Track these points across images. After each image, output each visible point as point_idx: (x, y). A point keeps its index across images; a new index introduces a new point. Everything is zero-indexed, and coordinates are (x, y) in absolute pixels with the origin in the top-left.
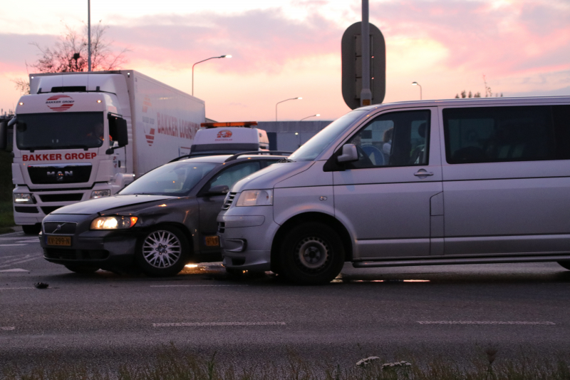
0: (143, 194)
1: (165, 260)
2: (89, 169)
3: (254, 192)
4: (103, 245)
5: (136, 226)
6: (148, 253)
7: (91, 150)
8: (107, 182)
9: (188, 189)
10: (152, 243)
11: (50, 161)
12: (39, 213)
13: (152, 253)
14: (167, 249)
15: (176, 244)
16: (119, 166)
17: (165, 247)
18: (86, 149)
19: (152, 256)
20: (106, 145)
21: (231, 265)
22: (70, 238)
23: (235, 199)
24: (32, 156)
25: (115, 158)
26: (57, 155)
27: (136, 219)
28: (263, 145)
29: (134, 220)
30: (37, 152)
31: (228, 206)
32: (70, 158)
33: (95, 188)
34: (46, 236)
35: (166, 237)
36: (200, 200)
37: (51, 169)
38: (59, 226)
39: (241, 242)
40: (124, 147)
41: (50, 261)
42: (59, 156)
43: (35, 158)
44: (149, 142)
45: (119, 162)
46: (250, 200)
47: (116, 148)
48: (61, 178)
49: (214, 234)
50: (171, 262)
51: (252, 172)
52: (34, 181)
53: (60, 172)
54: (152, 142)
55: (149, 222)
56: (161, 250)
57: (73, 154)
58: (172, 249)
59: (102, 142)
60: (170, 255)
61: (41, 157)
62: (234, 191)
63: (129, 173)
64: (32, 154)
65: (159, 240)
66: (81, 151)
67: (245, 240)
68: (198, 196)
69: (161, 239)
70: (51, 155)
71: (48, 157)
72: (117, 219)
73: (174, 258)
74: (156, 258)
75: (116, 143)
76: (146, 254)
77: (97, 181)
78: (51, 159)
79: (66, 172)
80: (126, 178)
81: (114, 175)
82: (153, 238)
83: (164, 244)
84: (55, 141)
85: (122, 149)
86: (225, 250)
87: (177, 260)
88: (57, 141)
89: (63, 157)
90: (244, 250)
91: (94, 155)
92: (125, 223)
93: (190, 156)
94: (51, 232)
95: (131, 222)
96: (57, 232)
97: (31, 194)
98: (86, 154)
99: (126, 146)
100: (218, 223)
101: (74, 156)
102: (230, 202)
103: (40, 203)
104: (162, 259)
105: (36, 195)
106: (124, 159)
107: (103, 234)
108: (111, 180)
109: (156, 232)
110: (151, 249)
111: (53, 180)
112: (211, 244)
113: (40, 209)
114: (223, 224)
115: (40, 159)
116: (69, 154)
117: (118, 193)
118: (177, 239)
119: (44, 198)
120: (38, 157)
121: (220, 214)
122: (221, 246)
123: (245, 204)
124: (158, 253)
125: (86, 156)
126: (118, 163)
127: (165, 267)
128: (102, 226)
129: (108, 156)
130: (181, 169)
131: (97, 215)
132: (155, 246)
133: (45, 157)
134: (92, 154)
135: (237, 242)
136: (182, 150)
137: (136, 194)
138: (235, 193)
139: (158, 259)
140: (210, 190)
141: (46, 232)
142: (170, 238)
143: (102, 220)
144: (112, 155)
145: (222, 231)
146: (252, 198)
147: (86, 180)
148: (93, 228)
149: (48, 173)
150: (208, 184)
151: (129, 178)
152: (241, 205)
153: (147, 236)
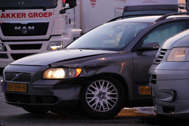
0: (86, 49)
1: (105, 105)
2: (46, 25)
3: (183, 49)
4: (53, 92)
5: (80, 76)
6: (91, 99)
7: (48, 11)
8: (60, 35)
9: (124, 45)
10: (94, 90)
11: (17, 19)
12: (9, 59)
13: (93, 99)
14: (106, 96)
15: (114, 92)
16: (70, 23)
17: (104, 94)
18: (44, 10)
19: (94, 101)
20: (60, 7)
21: (161, 112)
22: (26, 85)
23: (166, 55)
24: (3, 14)
25: (66, 16)
26: (22, 14)
27: (81, 70)
28: (181, 6)
29: (79, 71)
30: (7, 11)
31: (159, 61)
32: (32, 17)
33: (51, 40)
34: (6, 83)
35: (105, 85)
36: (135, 55)
37: (18, 25)
38: (17, 75)
39: (171, 93)
40: (73, 8)
41: (10, 104)
42: (24, 15)
43: (6, 16)
44: (92, 4)
45: (70, 20)
46: (180, 57)
47: (67, 9)
48: (26, 32)
49: (146, 83)
50: (110, 107)
51: (178, 32)
52: (5, 34)
53: (24, 27)
54: (95, 4)
55: (91, 73)
56: (101, 96)
57: (34, 14)
58: (111, 96)
59: (57, 4)
60: (109, 101)
61: (11, 15)
62: (164, 47)
63: (77, 28)
64: (3, 12)
65: (99, 88)
66: (41, 11)
67: (175, 92)
68: (133, 51)
69: (102, 87)
70: (18, 14)
71: (16, 15)
72: (65, 71)
73: (112, 103)
74: (97, 103)
75: (67, 5)
76: (89, 100)
77: (53, 34)
78: (18, 17)
79: (30, 28)
80: (74, 32)
81: (66, 30)
82: (95, 86)
83: (104, 92)
84: (21, 3)
85: (72, 10)
86: (156, 99)
87: (114, 105)
88: (23, 3)
89: (27, 15)
90: (174, 100)
91: (50, 14)
92: (72, 73)
93: (123, 17)
94: (10, 80)
95: (76, 72)
96: (15, 80)
97: (3, 44)
98: (45, 13)
99: (75, 7)
100: (150, 75)
101: (35, 15)
102: (162, 57)
103: (10, 51)
104: (102, 104)
105: (7, 44)
106: (73, 18)
107: (54, 83)
108: (64, 34)
109: (97, 81)
110: (92, 96)
111: (19, 33)
112: (144, 93)
113: (10, 56)
114: (155, 76)
115: (10, 17)
116: (32, 14)
117: (66, 47)
118: (114, 87)
119: (13, 47)
120: (8, 15)
121: (152, 67)
122: (153, 95)
123: (174, 60)
124: (98, 99)
125: (45, 15)
126: (68, 21)
127: (104, 111)
128: (52, 76)
129: (61, 15)
130: (118, 27)
131: (48, 67)
132: (96, 93)
133: (13, 15)
134: (49, 13)
135: (167, 92)
136: (117, 10)
137: (81, 49)
138: (165, 50)
139: (99, 104)
140: (143, 46)
141: (6, 79)
142: (109, 87)
143: (53, 70)
144: (65, 15)
145: (154, 82)
146: (182, 54)
147: (45, 33)
148: (45, 77)
149: (16, 28)
150: (141, 41)
151: (77, 32)
152: (171, 60)
153: (90, 84)
